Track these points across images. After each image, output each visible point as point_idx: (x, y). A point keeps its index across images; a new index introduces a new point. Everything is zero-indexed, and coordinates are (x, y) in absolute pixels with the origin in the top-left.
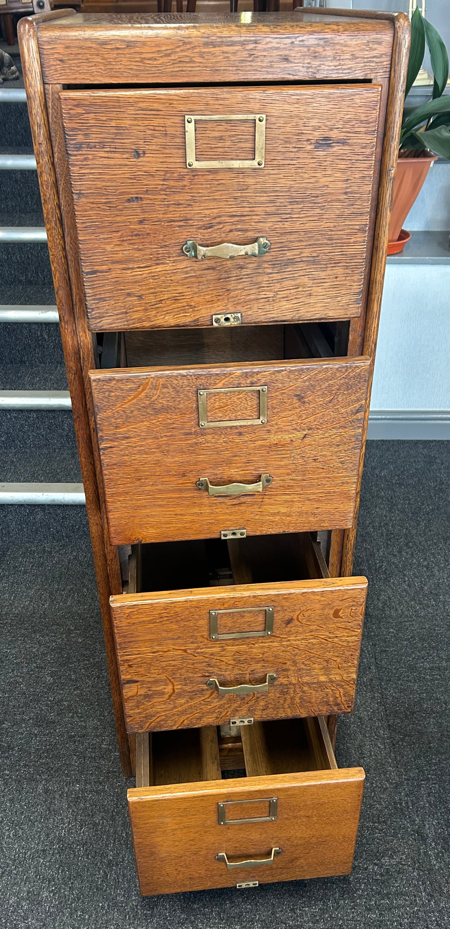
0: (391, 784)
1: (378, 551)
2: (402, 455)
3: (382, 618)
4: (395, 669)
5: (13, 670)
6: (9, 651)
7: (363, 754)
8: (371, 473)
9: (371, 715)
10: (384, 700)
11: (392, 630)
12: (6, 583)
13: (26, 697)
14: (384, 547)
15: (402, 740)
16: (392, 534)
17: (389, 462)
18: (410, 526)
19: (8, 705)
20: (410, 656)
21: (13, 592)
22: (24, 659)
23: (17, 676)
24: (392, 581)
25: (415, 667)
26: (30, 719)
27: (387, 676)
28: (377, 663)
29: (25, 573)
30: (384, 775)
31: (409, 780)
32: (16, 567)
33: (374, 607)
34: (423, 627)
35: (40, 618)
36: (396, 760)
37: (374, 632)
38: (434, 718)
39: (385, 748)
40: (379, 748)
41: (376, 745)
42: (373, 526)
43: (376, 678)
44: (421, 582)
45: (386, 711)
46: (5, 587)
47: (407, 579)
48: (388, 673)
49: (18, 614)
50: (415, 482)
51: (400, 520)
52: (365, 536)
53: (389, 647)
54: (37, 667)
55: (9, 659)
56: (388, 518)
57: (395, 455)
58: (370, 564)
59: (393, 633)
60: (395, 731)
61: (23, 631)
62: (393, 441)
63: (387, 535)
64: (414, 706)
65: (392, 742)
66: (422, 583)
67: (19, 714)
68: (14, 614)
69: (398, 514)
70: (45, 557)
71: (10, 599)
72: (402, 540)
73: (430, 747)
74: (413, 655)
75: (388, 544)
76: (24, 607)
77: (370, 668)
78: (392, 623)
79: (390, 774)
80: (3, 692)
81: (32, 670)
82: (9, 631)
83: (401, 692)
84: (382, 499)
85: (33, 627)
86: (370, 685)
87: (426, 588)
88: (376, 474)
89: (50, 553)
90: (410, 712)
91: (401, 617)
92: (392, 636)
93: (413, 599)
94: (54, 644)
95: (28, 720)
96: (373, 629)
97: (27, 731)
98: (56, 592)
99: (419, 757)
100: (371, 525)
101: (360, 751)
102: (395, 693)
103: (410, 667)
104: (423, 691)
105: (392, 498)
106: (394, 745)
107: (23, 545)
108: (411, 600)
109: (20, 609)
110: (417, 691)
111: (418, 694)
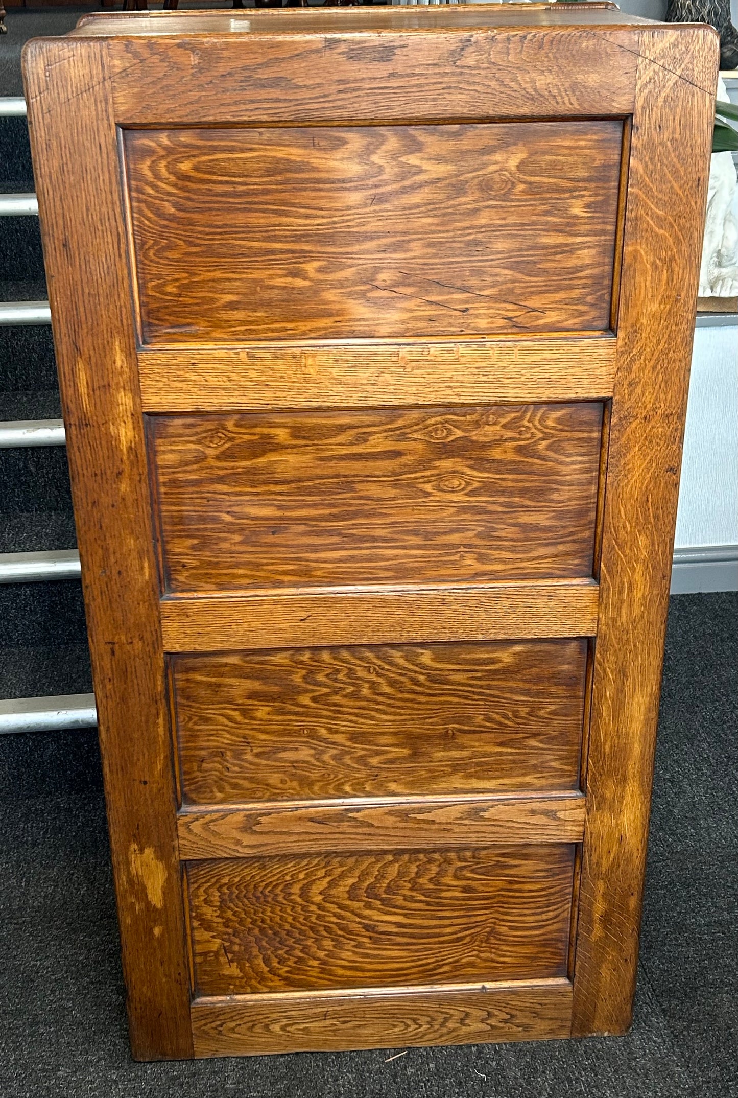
0: (684, 1089)
4: (654, 930)
5: (53, 992)
6: (38, 963)
7: (633, 1053)
13: (84, 1029)
15: (687, 1028)
19: (58, 1042)
20: (673, 909)
22: (66, 972)
23: (62, 999)
25: (684, 924)
26: (100, 1059)
29: (35, 844)
30: (671, 1079)
31: (709, 1082)
32: (18, 837)
34: (684, 866)
35: (77, 910)
36: (683, 1055)
38: (727, 992)
39: (665, 1042)
40: (655, 1042)
41: (650, 1039)
44: (667, 803)
46: (7, 868)
49: (39, 907)
54: (92, 983)
55: (42, 976)
60: (674, 1017)
61: (55, 932)
64: (695, 979)
65: (672, 1032)
67: (81, 1054)
68: (33, 907)
70: (62, 817)
71: (21, 887)
73: (730, 1034)
74: (678, 909)
76: (46, 896)
79: (680, 1076)
80: (46, 1025)
81: (85, 988)
82: (31, 934)
83: (671, 962)
85: (69, 924)
89: (69, 810)
90: (691, 988)
94: (111, 946)
95: (98, 1062)
97: (99, 1077)
98: (95, 869)
99: (717, 1048)
101: (628, 1050)
102: (663, 964)
103: (677, 926)
104: (703, 957)
106: (676, 1036)
107: (20, 802)
108: (658, 831)
109: (41, 900)
110: (694, 958)
111: (697, 962)
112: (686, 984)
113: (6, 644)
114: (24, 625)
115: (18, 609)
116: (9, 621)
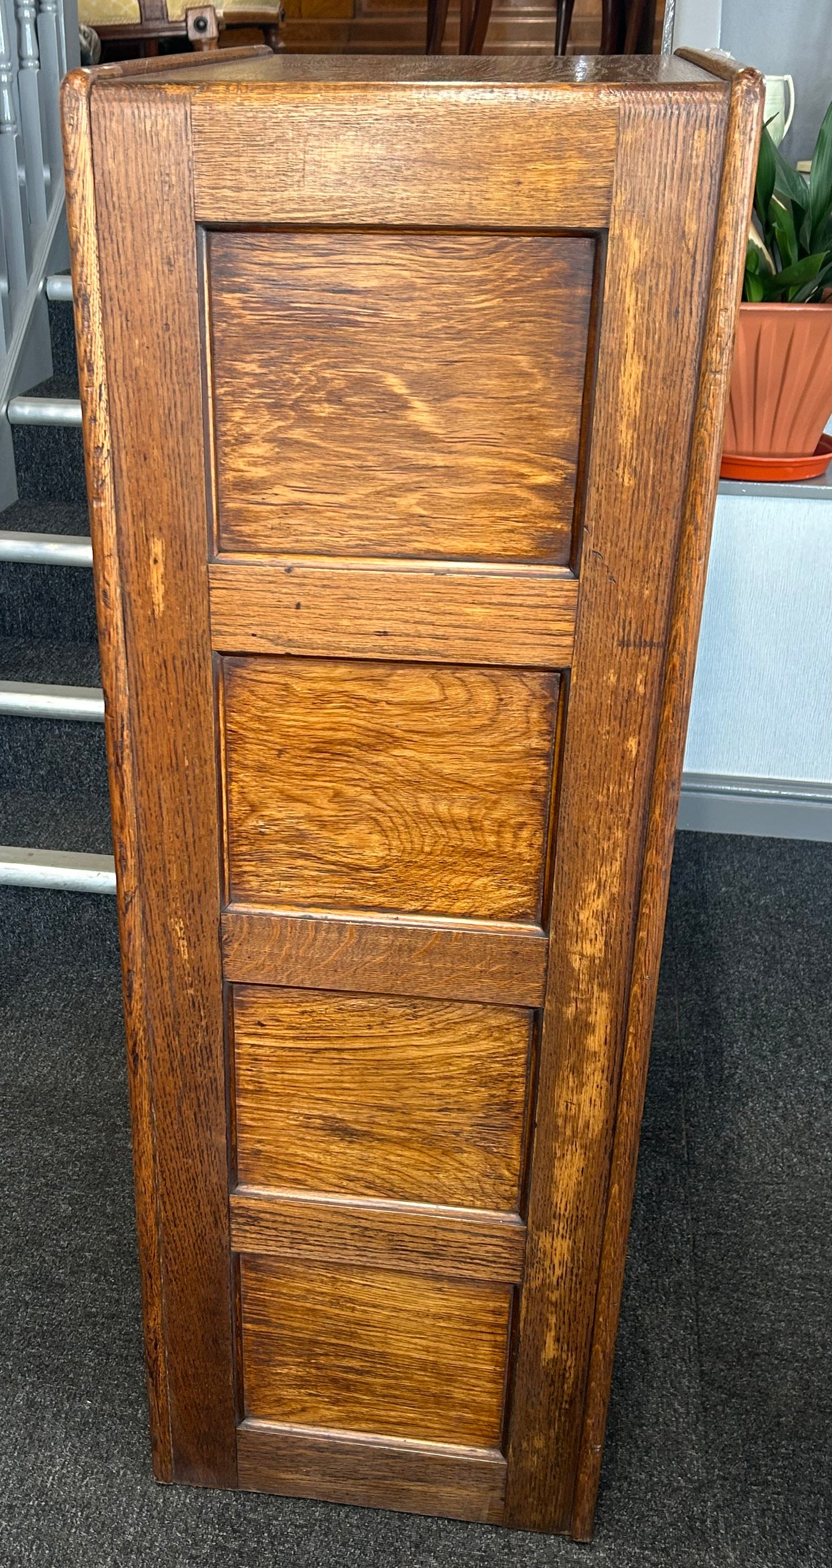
0: (690, 1481)
1: (731, 1046)
2: (808, 870)
3: (720, 1171)
4: (730, 1269)
7: (642, 1418)
8: (738, 898)
9: (669, 1349)
10: (700, 1324)
11: (735, 1196)
12: (13, 1031)
13: (18, 1236)
14: (744, 1039)
15: (725, 1403)
16: (765, 1016)
17: (779, 880)
18: (804, 1005)
20: (765, 1248)
21: (24, 1049)
22: (25, 1167)
23: (8, 1196)
24: (751, 1104)
25: (773, 1270)
26: (20, 1274)
27: (711, 1281)
28: (695, 1254)
29: (50, 1016)
30: (678, 1463)
31: (726, 1479)
32: (36, 1005)
33: (706, 1149)
34: (801, 1197)
35: (65, 1099)
36: (706, 1436)
37: (698, 1195)
38: (795, 1370)
39: (688, 1413)
40: (675, 1411)
41: (670, 1405)
42: (728, 999)
43: (690, 1281)
44: (810, 1113)
45: (700, 1345)
46: (10, 1038)
47: (781, 1104)
48: (716, 1274)
49: (26, 1087)
50: (827, 923)
51: (785, 991)
52: (708, 1016)
53: (725, 1227)
54: (47, 1185)
56: (761, 986)
57: (792, 869)
58: (710, 1069)
59: (737, 1201)
60: (713, 1385)
61: (31, 1119)
62: (793, 841)
63: (753, 1018)
64: (759, 1343)
65: (703, 1403)
66: (811, 1115)
69: (783, 980)
70: (90, 992)
71: (17, 1060)
72: (783, 1029)
73: (778, 1424)
74: (772, 1249)
75: (752, 1035)
76: (39, 1076)
77: (679, 1262)
78: (739, 1183)
79: (691, 1461)
81: (37, 1189)
83: (735, 1314)
84: (755, 950)
85: (49, 1113)
86: (675, 1292)
87: (817, 1125)
88: (749, 902)
89: (101, 986)
90: (749, 1353)
91: (758, 1173)
92: (734, 1207)
93: (788, 1143)
94: (83, 1147)
95: (17, 1276)
96: (698, 1190)
97: (12, 1294)
98: (101, 1056)
99: (754, 1439)
100: (723, 996)
101: (636, 1413)
102: (724, 1314)
103: (762, 1270)
104: (781, 1317)
105: (774, 948)
106: (706, 1410)
107: (53, 966)
108: (783, 1146)
109: (31, 1079)
110: (769, 1316)
111: (770, 1321)
112: (745, 1347)
113: (76, 789)
114: (97, 770)
115: (91, 751)
116: (81, 763)
